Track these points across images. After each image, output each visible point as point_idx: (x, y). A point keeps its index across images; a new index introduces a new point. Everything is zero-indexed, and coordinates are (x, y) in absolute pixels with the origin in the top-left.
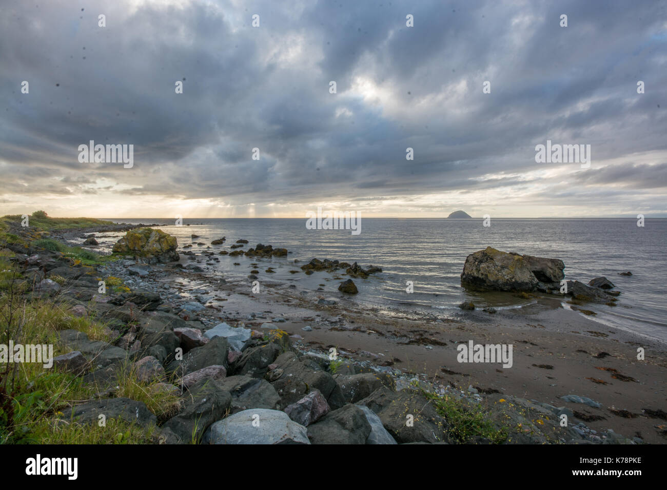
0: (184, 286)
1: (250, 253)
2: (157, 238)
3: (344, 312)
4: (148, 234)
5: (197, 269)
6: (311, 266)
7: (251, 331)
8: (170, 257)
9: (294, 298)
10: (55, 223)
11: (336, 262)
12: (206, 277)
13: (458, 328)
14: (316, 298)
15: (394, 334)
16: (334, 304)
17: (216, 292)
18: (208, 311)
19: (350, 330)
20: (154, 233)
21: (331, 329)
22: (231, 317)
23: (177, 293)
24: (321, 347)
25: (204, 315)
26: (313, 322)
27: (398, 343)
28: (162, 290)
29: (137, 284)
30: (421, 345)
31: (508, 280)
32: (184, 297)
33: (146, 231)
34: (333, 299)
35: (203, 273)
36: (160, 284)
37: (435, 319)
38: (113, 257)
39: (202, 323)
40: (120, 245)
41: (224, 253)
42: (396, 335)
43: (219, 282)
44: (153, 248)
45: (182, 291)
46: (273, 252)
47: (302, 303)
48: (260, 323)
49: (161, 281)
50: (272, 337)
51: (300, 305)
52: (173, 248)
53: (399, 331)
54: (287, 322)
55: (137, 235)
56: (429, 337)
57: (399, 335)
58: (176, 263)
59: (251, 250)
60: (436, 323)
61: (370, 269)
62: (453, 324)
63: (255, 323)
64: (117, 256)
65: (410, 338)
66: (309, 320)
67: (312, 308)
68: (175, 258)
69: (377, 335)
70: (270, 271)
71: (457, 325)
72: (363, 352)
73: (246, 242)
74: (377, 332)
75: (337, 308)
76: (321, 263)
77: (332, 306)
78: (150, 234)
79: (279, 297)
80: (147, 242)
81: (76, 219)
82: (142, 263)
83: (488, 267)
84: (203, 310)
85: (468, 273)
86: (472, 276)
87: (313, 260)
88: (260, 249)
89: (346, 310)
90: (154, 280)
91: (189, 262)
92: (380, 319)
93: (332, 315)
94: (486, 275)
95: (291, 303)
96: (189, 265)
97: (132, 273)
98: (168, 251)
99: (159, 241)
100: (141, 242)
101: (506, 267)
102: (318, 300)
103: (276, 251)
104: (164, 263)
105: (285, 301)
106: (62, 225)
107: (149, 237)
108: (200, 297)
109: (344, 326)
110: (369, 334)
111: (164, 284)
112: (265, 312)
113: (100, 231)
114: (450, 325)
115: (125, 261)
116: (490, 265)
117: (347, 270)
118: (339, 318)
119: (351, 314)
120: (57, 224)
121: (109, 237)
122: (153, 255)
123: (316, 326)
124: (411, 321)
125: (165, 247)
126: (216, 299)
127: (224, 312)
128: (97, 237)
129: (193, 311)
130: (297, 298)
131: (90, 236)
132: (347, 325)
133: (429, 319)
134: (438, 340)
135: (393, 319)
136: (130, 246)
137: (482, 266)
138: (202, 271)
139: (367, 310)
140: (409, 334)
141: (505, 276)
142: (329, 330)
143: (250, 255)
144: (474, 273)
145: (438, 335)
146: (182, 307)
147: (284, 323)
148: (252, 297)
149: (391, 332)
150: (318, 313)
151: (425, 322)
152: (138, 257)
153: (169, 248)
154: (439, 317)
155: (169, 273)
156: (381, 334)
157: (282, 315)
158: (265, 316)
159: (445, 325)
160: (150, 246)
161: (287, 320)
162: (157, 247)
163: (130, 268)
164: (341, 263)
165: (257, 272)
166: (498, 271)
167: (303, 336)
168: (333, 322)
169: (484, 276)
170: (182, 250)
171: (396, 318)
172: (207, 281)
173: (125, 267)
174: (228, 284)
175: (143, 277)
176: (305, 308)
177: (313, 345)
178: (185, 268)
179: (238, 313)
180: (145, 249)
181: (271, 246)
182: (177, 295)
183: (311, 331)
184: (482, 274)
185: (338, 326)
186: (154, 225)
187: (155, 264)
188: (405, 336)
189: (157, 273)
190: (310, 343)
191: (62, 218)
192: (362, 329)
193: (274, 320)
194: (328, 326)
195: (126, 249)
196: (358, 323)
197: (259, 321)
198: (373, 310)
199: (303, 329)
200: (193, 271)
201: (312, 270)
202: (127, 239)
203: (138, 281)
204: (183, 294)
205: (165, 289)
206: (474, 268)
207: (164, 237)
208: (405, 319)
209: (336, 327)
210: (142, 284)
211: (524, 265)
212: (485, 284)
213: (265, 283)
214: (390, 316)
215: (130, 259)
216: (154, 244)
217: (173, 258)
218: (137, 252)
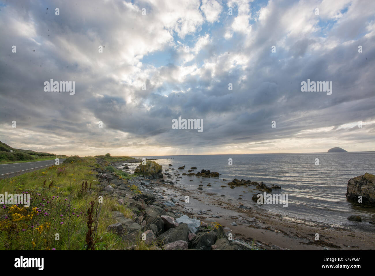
0: (165, 192)
1: (198, 175)
2: (153, 166)
3: (258, 215)
4: (150, 164)
5: (172, 183)
6: (234, 183)
7: (201, 222)
8: (159, 176)
9: (224, 203)
10: (113, 159)
11: (249, 181)
12: (176, 188)
13: (350, 235)
14: (238, 204)
15: (296, 235)
16: (250, 209)
17: (181, 196)
18: (177, 207)
19: (262, 228)
20: (152, 163)
21: (250, 226)
22: (189, 211)
23: (162, 196)
24: (243, 238)
25: (175, 210)
26: (237, 220)
27: (300, 243)
28: (155, 193)
29: (144, 190)
30: (319, 246)
32: (165, 198)
33: (149, 162)
34: (249, 206)
35: (174, 185)
36: (154, 190)
37: (329, 227)
38: (135, 175)
39: (174, 214)
40: (138, 169)
41: (184, 174)
42: (298, 236)
43: (182, 190)
45: (164, 194)
46: (211, 174)
47: (229, 207)
48: (205, 217)
49: (155, 188)
50: (213, 227)
51: (228, 208)
52: (160, 171)
53: (300, 233)
54: (221, 218)
56: (326, 241)
57: (300, 236)
58: (162, 179)
59: (199, 173)
60: (330, 230)
61: (272, 186)
62: (344, 232)
63: (202, 217)
64: (136, 175)
65: (309, 240)
66: (234, 218)
67: (236, 210)
68: (161, 176)
69: (283, 235)
70: (209, 185)
71: (348, 233)
72: (274, 246)
73: (196, 168)
74: (283, 232)
75: (252, 212)
76: (239, 181)
77: (249, 210)
79: (215, 202)
80: (149, 168)
81: (121, 157)
82: (147, 178)
83: (368, 188)
84: (174, 206)
85: (352, 193)
87: (234, 179)
88: (204, 173)
89: (258, 214)
90: (151, 188)
91: (168, 179)
92: (284, 223)
93: (249, 217)
95: (223, 206)
96: (168, 180)
97: (142, 184)
98: (158, 173)
100: (147, 168)
102: (239, 205)
103: (212, 174)
104: (156, 179)
105: (219, 205)
106: (115, 160)
107: (150, 166)
108: (173, 199)
109: (258, 225)
110: (277, 233)
111: (156, 190)
112: (208, 210)
113: (130, 163)
114: (342, 232)
115: (140, 177)
117: (257, 187)
118: (254, 219)
119: (262, 217)
120: (114, 159)
121: (133, 165)
122: (151, 174)
123: (239, 222)
124: (309, 227)
125: (157, 170)
126: (181, 201)
127: (185, 209)
128: (129, 165)
129: (170, 206)
130: (226, 203)
131: (126, 165)
132: (261, 225)
133: (323, 227)
134: (334, 243)
135: (294, 223)
136: (142, 170)
137: (363, 187)
138: (174, 184)
139: (274, 215)
140: (308, 237)
142: (248, 226)
143: (198, 176)
145: (333, 240)
146: (164, 203)
147: (219, 219)
148: (200, 200)
149: (294, 233)
150: (241, 214)
151: (320, 228)
152: (145, 175)
153: (158, 171)
154: (332, 226)
155: (158, 184)
156: (285, 234)
157: (218, 213)
158: (207, 213)
159: (338, 232)
160: (150, 170)
161: (221, 217)
162: (153, 170)
163: (141, 181)
164: (252, 182)
165: (202, 186)
167: (231, 229)
168: (250, 222)
170: (165, 172)
171: (296, 223)
172: (176, 190)
173: (139, 180)
174: (187, 192)
175: (147, 186)
176: (232, 210)
177: (238, 236)
178: (166, 182)
179: (192, 210)
180: (148, 172)
181: (209, 171)
182: (162, 197)
183: (236, 226)
185: (254, 225)
186: (152, 159)
187: (152, 179)
188: (305, 237)
189: (153, 184)
190: (236, 234)
191: (116, 157)
192: (272, 229)
193: (213, 216)
194: (247, 224)
195: (140, 171)
196: (268, 224)
197: (204, 216)
198: (277, 215)
199: (231, 224)
200: (169, 184)
201: (234, 186)
202: (141, 166)
203: (145, 188)
204: (165, 197)
205: (156, 193)
206: (356, 189)
208: (303, 225)
209: (252, 225)
210: (146, 190)
212: (368, 202)
213: (207, 193)
214: (291, 221)
215: (141, 176)
216: (152, 169)
217: (160, 176)
218: (145, 173)
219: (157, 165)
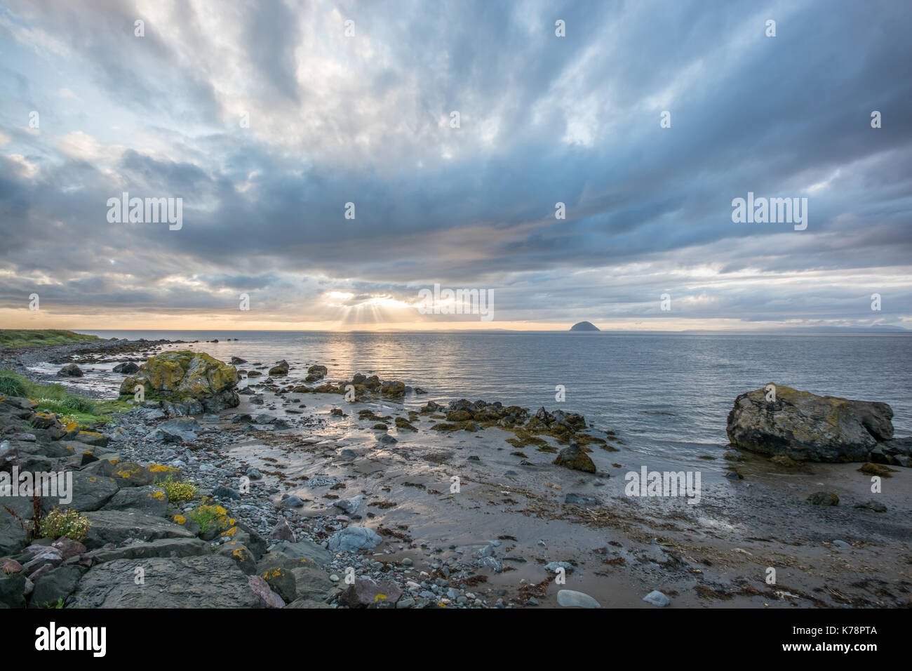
2: (203, 369)
4: (186, 362)
5: (281, 425)
8: (225, 400)
20: (196, 359)
31: (831, 440)
33: (183, 357)
38: (121, 403)
44: (197, 386)
52: (229, 386)
55: (168, 363)
58: (236, 413)
64: (128, 401)
68: (232, 402)
78: (189, 361)
80: (185, 375)
83: (790, 418)
86: (760, 434)
88: (360, 383)
91: (255, 408)
94: (790, 433)
98: (222, 391)
99: (206, 373)
100: (175, 376)
101: (823, 419)
104: (214, 413)
107: (188, 367)
115: (145, 410)
116: (794, 415)
122: (195, 398)
125: (217, 383)
136: (153, 382)
137: (778, 416)
141: (824, 433)
144: (763, 429)
152: (167, 403)
153: (224, 385)
160: (191, 383)
162: (202, 384)
166: (811, 425)
169: (785, 434)
178: (255, 422)
180: (181, 389)
184: (781, 431)
187: (198, 416)
202: (149, 370)
206: (762, 420)
207: (215, 367)
211: (852, 414)
212: (789, 448)
215: (154, 407)
216: (197, 379)
217: (228, 402)
218: (166, 393)
219: (219, 364)
